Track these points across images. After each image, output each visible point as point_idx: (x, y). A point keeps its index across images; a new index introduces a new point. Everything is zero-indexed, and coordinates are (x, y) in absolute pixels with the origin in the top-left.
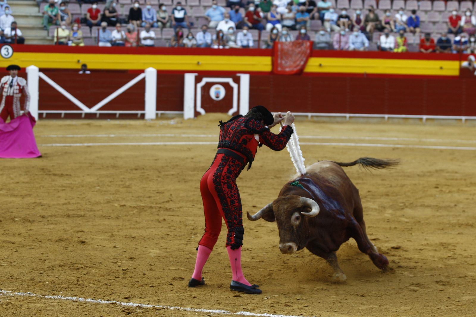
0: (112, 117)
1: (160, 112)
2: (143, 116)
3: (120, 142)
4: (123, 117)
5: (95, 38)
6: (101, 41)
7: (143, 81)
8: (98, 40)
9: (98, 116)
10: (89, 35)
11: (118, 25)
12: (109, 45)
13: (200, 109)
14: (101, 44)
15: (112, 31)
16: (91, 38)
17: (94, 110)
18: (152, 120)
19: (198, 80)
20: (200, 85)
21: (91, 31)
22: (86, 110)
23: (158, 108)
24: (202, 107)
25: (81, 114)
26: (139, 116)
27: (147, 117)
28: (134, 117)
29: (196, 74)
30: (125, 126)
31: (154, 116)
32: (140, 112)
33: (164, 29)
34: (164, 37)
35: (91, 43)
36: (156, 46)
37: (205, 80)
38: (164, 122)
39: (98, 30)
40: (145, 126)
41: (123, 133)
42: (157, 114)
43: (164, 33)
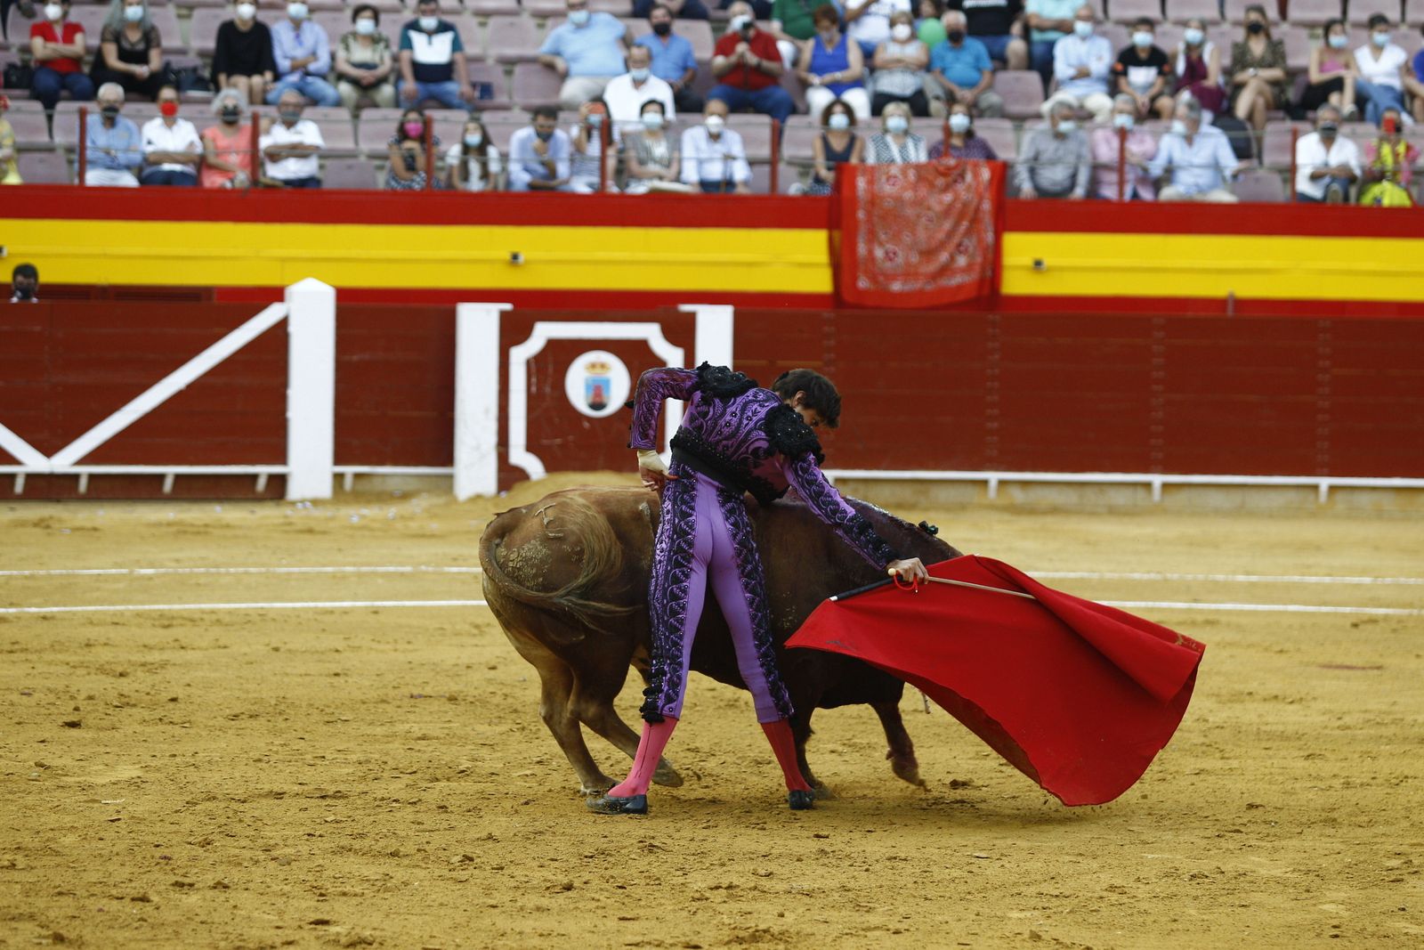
0: (146, 490)
1: (349, 470)
2: (278, 486)
3: (181, 600)
4: (190, 490)
5: (70, 150)
6: (94, 164)
7: (278, 336)
8: (79, 156)
9: (83, 485)
10: (43, 139)
11: (167, 93)
12: (128, 180)
13: (520, 456)
14: (94, 178)
15: (142, 119)
16: (50, 149)
17: (64, 461)
18: (316, 502)
19: (512, 332)
20: (521, 355)
21: (50, 118)
22: (32, 461)
23: (341, 456)
24: (531, 447)
25: (11, 477)
26: (261, 484)
27: (295, 490)
28: (239, 490)
29: (508, 307)
30: (202, 531)
31: (325, 489)
32: (264, 470)
33: (367, 114)
34: (365, 147)
35: (55, 172)
36: (330, 183)
37: (544, 332)
38: (371, 512)
39: (83, 114)
40: (287, 527)
41: (192, 558)
42: (338, 478)
43: (364, 128)
